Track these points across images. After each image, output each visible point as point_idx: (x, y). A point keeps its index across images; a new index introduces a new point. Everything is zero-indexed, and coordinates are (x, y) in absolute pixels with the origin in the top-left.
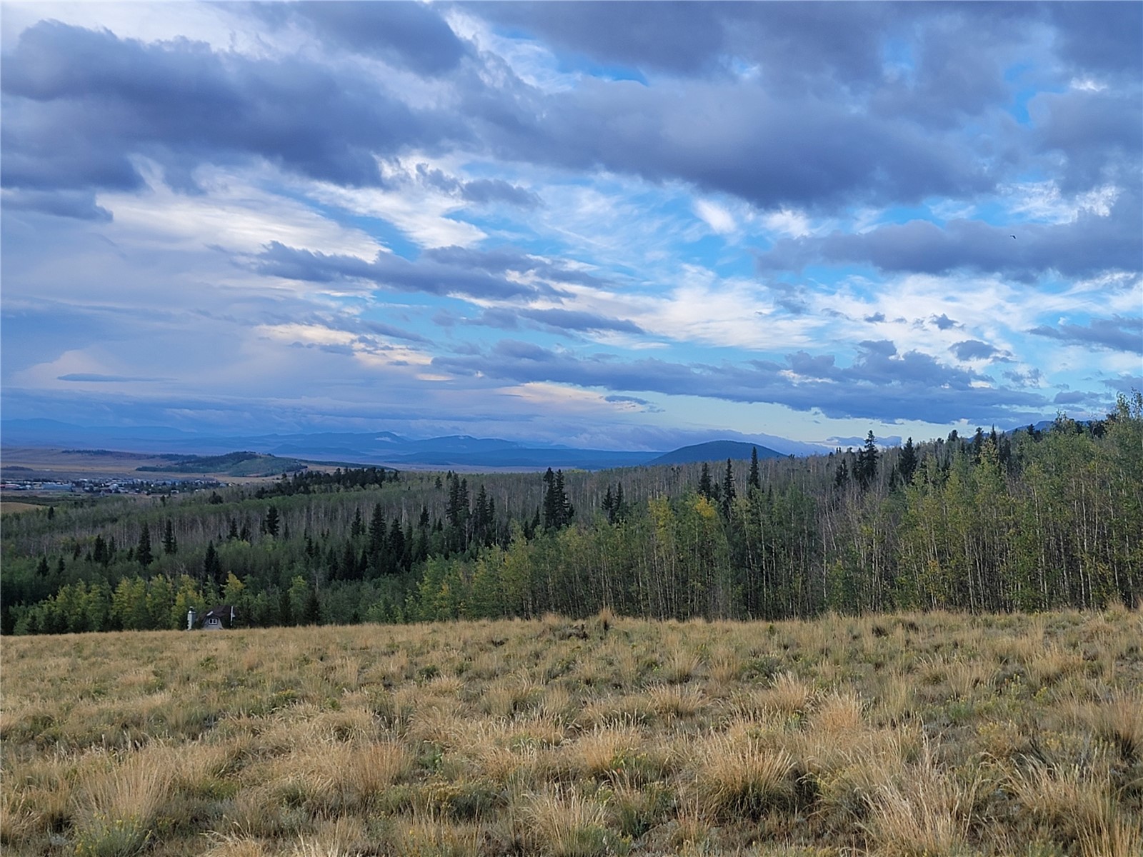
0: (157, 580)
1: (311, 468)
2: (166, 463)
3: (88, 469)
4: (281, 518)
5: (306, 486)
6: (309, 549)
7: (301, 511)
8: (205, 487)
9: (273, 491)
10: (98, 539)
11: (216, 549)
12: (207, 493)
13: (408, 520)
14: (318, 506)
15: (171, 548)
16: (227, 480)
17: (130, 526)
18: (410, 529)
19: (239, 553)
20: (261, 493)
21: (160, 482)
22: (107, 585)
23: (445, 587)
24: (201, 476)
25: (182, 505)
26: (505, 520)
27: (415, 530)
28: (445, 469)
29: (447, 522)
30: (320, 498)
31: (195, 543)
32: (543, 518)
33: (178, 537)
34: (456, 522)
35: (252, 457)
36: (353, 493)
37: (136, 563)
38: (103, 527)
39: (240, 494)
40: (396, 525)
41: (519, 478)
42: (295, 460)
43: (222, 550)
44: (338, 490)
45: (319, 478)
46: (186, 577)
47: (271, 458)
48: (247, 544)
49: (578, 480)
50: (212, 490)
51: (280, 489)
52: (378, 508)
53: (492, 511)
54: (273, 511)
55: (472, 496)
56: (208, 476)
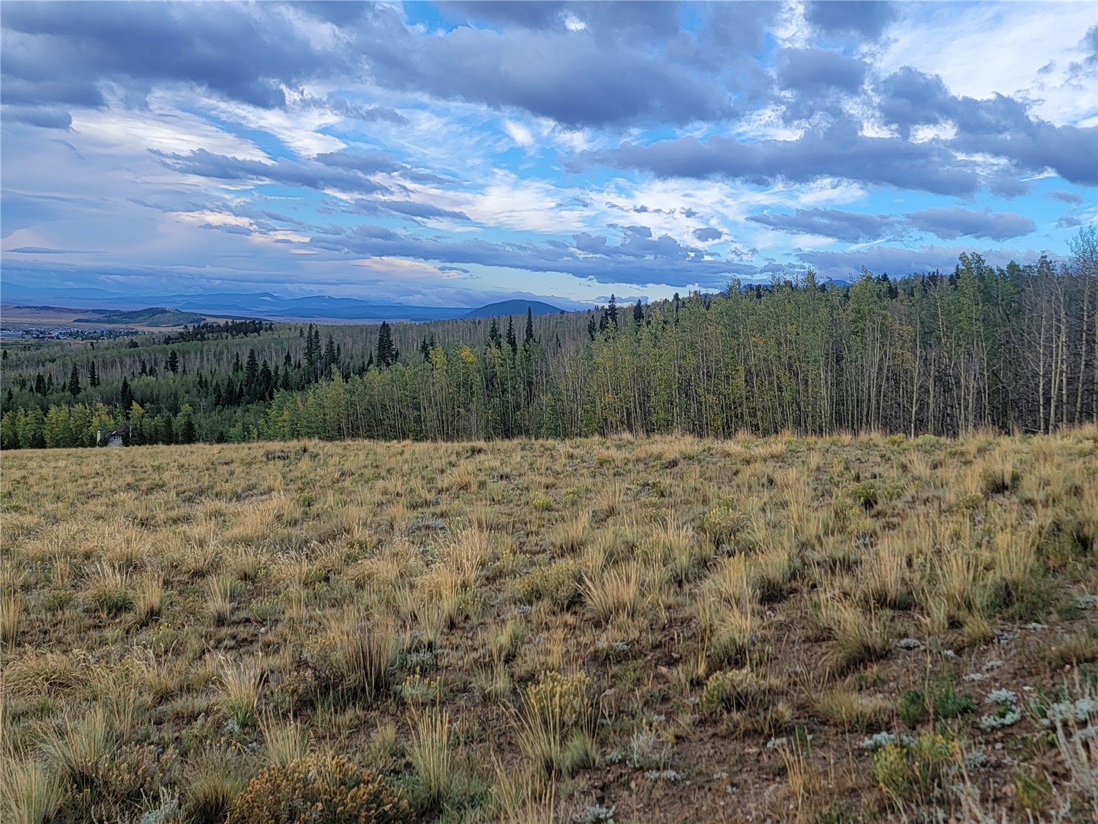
0: (79, 407)
1: (210, 320)
2: (96, 316)
3: (35, 321)
4: (180, 360)
5: (202, 335)
6: (200, 383)
7: (196, 354)
8: (127, 334)
9: (177, 338)
10: (39, 376)
11: (129, 383)
12: (127, 339)
13: (275, 362)
14: (209, 350)
15: (95, 382)
16: (144, 329)
17: (64, 365)
18: (277, 368)
19: (147, 385)
20: (168, 340)
21: (92, 331)
22: (40, 412)
23: (286, 413)
24: (124, 326)
25: (107, 349)
26: (348, 360)
27: (280, 368)
28: (308, 321)
29: (304, 363)
30: (211, 345)
31: (113, 379)
32: (375, 359)
33: (101, 375)
34: (311, 363)
35: (163, 311)
36: (237, 340)
37: (68, 393)
38: (44, 366)
39: (152, 341)
40: (265, 365)
41: (362, 329)
42: (196, 314)
43: (133, 384)
44: (227, 337)
45: (212, 328)
46: (100, 405)
47: (177, 313)
48: (153, 379)
49: (406, 329)
50: (130, 337)
51: (182, 337)
52: (252, 352)
53: (339, 354)
54: (174, 354)
55: (323, 343)
56: (130, 326)
